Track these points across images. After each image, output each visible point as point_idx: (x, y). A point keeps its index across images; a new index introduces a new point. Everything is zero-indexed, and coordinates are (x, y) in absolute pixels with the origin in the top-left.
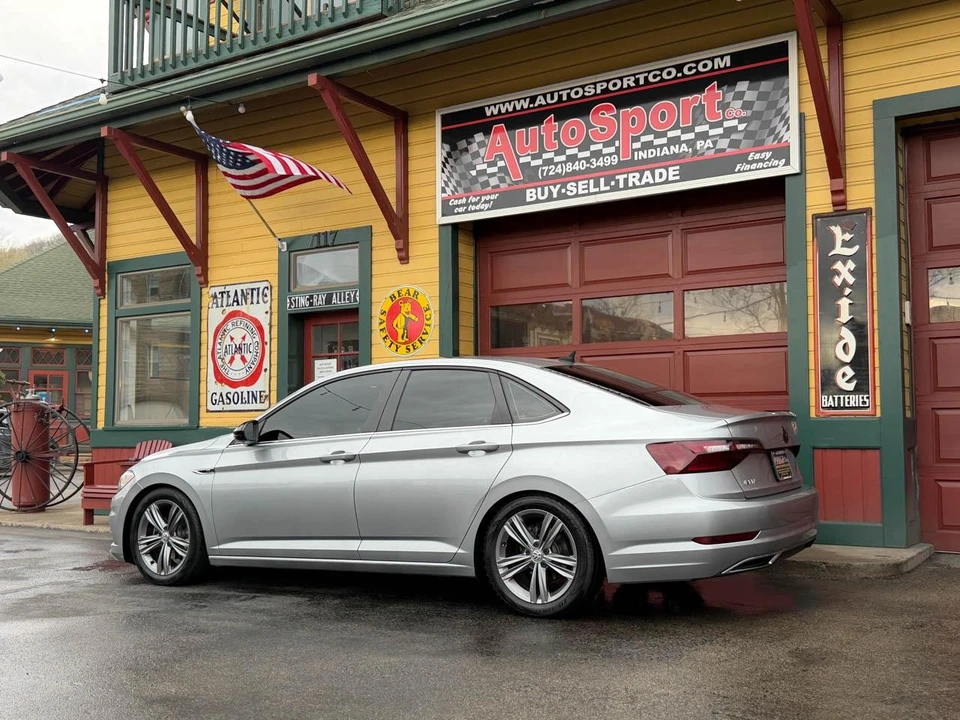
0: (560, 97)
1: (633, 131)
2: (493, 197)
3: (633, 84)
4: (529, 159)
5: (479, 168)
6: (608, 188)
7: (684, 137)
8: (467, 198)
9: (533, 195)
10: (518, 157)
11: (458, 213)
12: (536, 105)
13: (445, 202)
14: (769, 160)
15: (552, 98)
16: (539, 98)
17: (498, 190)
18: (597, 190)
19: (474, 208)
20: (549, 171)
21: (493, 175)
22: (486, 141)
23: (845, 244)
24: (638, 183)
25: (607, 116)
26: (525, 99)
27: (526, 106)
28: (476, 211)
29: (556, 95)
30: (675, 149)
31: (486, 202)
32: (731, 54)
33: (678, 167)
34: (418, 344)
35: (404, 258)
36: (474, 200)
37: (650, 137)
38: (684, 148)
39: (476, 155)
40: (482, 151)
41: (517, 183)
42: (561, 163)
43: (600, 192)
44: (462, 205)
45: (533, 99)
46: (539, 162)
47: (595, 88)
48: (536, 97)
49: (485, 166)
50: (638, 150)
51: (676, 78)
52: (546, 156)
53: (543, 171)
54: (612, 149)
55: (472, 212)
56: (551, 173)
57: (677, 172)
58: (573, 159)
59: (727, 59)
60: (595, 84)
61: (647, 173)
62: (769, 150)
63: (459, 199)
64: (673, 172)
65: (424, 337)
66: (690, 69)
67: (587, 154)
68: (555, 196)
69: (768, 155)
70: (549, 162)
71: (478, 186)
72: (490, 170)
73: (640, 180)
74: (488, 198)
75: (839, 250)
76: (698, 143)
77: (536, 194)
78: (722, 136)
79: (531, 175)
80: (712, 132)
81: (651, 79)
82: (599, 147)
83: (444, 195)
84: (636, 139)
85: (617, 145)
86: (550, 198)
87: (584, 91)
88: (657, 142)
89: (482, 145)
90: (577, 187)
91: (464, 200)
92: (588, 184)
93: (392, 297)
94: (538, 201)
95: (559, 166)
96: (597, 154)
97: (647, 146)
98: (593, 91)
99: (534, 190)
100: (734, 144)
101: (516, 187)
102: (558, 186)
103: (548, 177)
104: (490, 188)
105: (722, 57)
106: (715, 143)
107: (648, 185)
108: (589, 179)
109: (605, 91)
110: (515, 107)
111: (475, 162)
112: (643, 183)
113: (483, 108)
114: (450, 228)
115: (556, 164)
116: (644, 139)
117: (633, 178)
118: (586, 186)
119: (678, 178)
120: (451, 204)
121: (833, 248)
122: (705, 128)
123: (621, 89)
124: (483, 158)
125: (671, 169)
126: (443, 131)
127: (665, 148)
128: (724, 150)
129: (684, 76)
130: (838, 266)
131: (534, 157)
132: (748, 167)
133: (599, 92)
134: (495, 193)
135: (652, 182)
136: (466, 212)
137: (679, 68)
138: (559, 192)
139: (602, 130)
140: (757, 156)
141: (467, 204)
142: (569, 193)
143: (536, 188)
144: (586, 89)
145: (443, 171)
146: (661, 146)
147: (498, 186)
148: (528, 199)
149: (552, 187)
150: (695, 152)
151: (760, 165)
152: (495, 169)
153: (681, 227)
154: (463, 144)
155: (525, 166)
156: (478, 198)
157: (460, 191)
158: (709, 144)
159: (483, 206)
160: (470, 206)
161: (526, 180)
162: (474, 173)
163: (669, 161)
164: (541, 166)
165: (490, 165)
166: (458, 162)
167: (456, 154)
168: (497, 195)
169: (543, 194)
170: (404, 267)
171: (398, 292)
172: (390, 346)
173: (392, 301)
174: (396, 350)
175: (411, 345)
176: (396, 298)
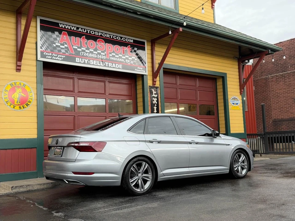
0: (87, 31)
1: (110, 51)
2: (63, 56)
3: (109, 37)
4: (76, 48)
5: (57, 44)
6: (103, 65)
7: (123, 57)
8: (52, 54)
9: (78, 60)
10: (73, 46)
11: (48, 58)
12: (79, 30)
13: (42, 53)
14: (142, 70)
15: (84, 31)
16: (80, 29)
18: (100, 65)
19: (55, 58)
20: (84, 54)
22: (60, 35)
23: (155, 94)
24: (111, 66)
25: (102, 43)
26: (75, 27)
27: (75, 29)
28: (56, 59)
29: (86, 30)
30: (121, 60)
31: (60, 57)
32: (133, 40)
33: (122, 65)
34: (25, 106)
35: (18, 69)
36: (55, 55)
37: (114, 54)
38: (123, 60)
39: (55, 39)
40: (58, 39)
41: (72, 54)
43: (101, 66)
44: (50, 56)
46: (80, 50)
47: (98, 33)
48: (79, 28)
49: (59, 44)
50: (111, 57)
51: (120, 40)
52: (82, 49)
53: (82, 53)
54: (104, 54)
55: (54, 59)
56: (84, 55)
58: (92, 52)
59: (132, 41)
60: (98, 32)
61: (114, 64)
62: (142, 67)
63: (48, 53)
64: (120, 66)
65: (29, 103)
66: (124, 39)
67: (96, 53)
68: (86, 63)
69: (142, 69)
70: (83, 51)
71: (57, 51)
72: (61, 46)
73: (112, 65)
74: (61, 56)
75: (154, 95)
76: (126, 60)
78: (132, 60)
79: (78, 54)
80: (129, 58)
81: (114, 38)
82: (100, 52)
83: (41, 50)
84: (111, 53)
86: (84, 63)
87: (95, 33)
88: (116, 56)
89: (57, 36)
90: (93, 62)
91: (51, 54)
92: (97, 62)
93: (11, 85)
95: (87, 53)
96: (99, 54)
97: (113, 56)
99: (79, 59)
100: (134, 63)
101: (72, 56)
102: (87, 60)
104: (62, 53)
105: (131, 39)
106: (130, 61)
107: (114, 67)
108: (97, 61)
109: (101, 35)
110: (71, 28)
111: (55, 41)
112: (113, 67)
113: (59, 23)
114: (42, 62)
115: (86, 53)
116: (113, 54)
117: (110, 64)
118: (96, 63)
119: (122, 68)
120: (44, 54)
121: (153, 94)
122: (128, 57)
123: (106, 37)
124: (59, 41)
126: (40, 25)
127: (118, 59)
128: (132, 64)
129: (122, 40)
130: (154, 99)
132: (137, 70)
133: (99, 35)
134: (64, 55)
135: (115, 67)
136: (52, 59)
137: (121, 38)
138: (87, 62)
139: (101, 47)
140: (139, 68)
141: (52, 56)
142: (91, 63)
144: (96, 32)
145: (41, 40)
146: (117, 58)
147: (65, 53)
148: (77, 61)
149: (85, 60)
150: (126, 62)
151: (140, 71)
152: (63, 47)
153: (108, 80)
154: (50, 33)
155: (75, 50)
156: (57, 55)
157: (49, 50)
158: (129, 61)
159: (59, 59)
160: (53, 57)
161: (76, 54)
162: (55, 45)
163: (120, 63)
164: (81, 51)
165: (61, 45)
166: (48, 39)
167: (46, 36)
168: (65, 56)
169: (82, 61)
170: (18, 73)
171: (15, 83)
172: (10, 105)
173: (11, 86)
174: (14, 108)
175: (21, 106)
176: (13, 85)
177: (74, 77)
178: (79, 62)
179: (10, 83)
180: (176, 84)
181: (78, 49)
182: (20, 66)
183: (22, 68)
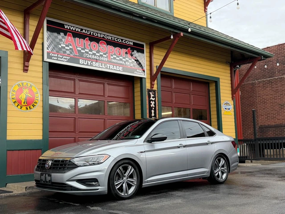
0: (90, 33)
1: (111, 53)
2: (68, 58)
3: (111, 39)
4: (80, 49)
5: (62, 45)
6: (105, 67)
7: (123, 60)
8: (58, 55)
9: (82, 61)
10: (77, 47)
11: (54, 59)
12: (83, 32)
13: (48, 53)
14: (141, 73)
15: (88, 32)
16: (84, 30)
17: (70, 56)
18: (102, 67)
19: (60, 59)
20: (87, 55)
21: (67, 50)
22: (65, 37)
23: (153, 97)
24: (113, 69)
25: (104, 45)
26: (79, 28)
27: (79, 31)
28: (61, 61)
30: (121, 62)
31: (65, 58)
33: (122, 67)
34: (32, 107)
36: (60, 56)
37: (115, 56)
38: (123, 63)
39: (61, 40)
40: (63, 40)
41: (76, 56)
42: (91, 54)
44: (55, 57)
45: (82, 30)
46: (84, 51)
47: (101, 35)
49: (64, 46)
50: (112, 59)
51: (121, 42)
52: (86, 50)
53: (85, 55)
54: (105, 56)
55: (59, 60)
56: (88, 56)
57: (122, 69)
58: (94, 54)
59: (132, 44)
60: (101, 34)
61: (115, 66)
62: (141, 70)
63: (54, 54)
64: (121, 68)
65: (35, 104)
66: (124, 42)
67: (99, 55)
68: (89, 64)
70: (87, 52)
71: (62, 52)
72: (66, 48)
73: (113, 68)
74: (66, 57)
75: (151, 98)
76: (127, 62)
77: (83, 62)
78: (131, 63)
79: (81, 55)
80: (129, 61)
81: (115, 40)
82: (102, 54)
83: (48, 50)
84: (112, 56)
85: (107, 55)
86: (87, 65)
87: (98, 35)
88: (117, 58)
89: (63, 37)
90: (96, 64)
91: (56, 55)
93: (19, 85)
94: (83, 64)
96: (101, 56)
97: (114, 58)
98: (100, 36)
100: (134, 66)
101: (76, 57)
102: (90, 62)
103: (87, 57)
104: (66, 54)
105: (131, 42)
107: (115, 70)
108: (99, 63)
110: (75, 29)
111: (60, 42)
112: (114, 69)
113: (64, 24)
114: (48, 63)
115: (90, 54)
117: (111, 67)
118: (99, 65)
119: (122, 70)
120: (50, 54)
122: (128, 59)
123: (108, 39)
124: (64, 42)
125: (121, 67)
126: (47, 26)
127: (119, 61)
128: (132, 67)
129: (123, 43)
130: (152, 102)
131: (82, 49)
132: (137, 73)
133: (102, 37)
135: (116, 69)
136: (57, 60)
137: (122, 40)
138: (90, 63)
139: (103, 49)
140: (139, 71)
141: (57, 57)
142: (93, 65)
143: (83, 60)
144: (98, 34)
145: (47, 41)
146: (118, 60)
147: (69, 55)
148: (80, 63)
149: (88, 61)
150: (126, 65)
151: (139, 73)
152: (68, 48)
154: (56, 34)
155: (79, 51)
156: (62, 56)
157: (55, 51)
158: (129, 64)
159: (64, 60)
160: (59, 58)
161: (80, 56)
162: (60, 46)
163: (120, 65)
164: (84, 53)
165: (66, 46)
166: (54, 40)
167: (53, 37)
168: (69, 58)
169: (85, 63)
170: (25, 74)
171: (22, 83)
172: (17, 106)
173: (19, 87)
174: (21, 108)
175: (28, 107)
176: (20, 86)
177: (75, 78)
178: (82, 64)
179: (18, 83)
180: (171, 87)
181: (82, 51)
182: (28, 67)
183: (30, 68)
